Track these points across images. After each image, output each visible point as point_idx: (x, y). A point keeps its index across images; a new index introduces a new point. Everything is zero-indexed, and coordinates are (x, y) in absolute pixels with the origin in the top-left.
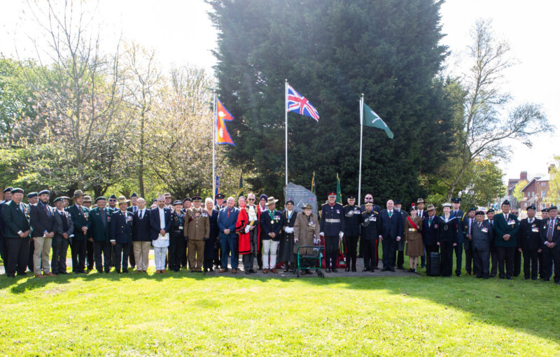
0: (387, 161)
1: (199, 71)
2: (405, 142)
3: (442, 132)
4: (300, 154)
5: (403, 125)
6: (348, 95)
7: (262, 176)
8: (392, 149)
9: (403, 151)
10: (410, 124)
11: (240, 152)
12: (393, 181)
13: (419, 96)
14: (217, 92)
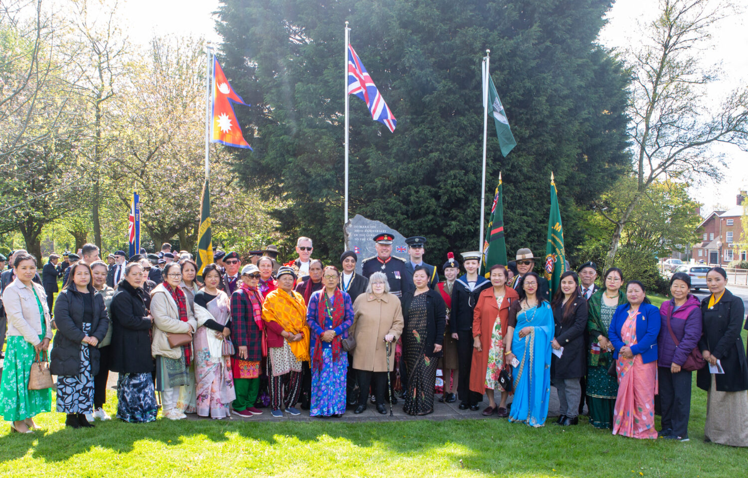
0: (522, 178)
1: (195, 42)
2: (554, 145)
3: (610, 130)
4: (366, 165)
5: (551, 115)
6: (454, 59)
7: (298, 204)
8: (531, 158)
9: (547, 161)
10: (563, 112)
11: (260, 164)
12: (531, 215)
13: (580, 61)
14: (218, 59)
